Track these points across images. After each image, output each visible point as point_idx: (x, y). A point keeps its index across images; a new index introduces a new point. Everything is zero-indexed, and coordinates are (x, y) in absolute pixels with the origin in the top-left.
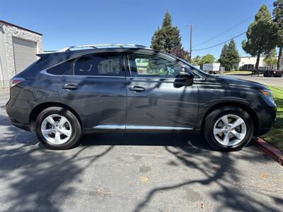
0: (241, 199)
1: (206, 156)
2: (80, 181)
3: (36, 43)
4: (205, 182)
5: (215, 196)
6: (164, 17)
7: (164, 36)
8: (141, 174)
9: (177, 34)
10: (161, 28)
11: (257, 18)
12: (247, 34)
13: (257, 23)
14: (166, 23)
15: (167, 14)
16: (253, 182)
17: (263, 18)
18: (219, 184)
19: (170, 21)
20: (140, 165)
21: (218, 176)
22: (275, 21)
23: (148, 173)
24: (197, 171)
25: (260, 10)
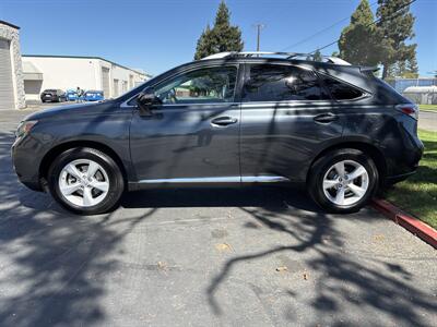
0: (347, 267)
1: (293, 215)
2: (122, 252)
3: (9, 42)
4: (299, 249)
5: (313, 264)
6: (217, 10)
7: (218, 40)
8: (215, 240)
9: (238, 37)
10: (212, 27)
11: (354, 20)
12: (339, 44)
13: (353, 27)
14: (222, 19)
15: (223, 6)
16: (365, 247)
17: (362, 21)
18: (318, 250)
19: (226, 16)
20: (212, 229)
21: (315, 240)
22: (378, 25)
23: (225, 238)
24: (285, 234)
25: (359, 8)
